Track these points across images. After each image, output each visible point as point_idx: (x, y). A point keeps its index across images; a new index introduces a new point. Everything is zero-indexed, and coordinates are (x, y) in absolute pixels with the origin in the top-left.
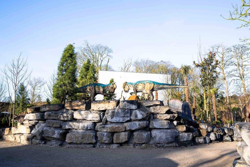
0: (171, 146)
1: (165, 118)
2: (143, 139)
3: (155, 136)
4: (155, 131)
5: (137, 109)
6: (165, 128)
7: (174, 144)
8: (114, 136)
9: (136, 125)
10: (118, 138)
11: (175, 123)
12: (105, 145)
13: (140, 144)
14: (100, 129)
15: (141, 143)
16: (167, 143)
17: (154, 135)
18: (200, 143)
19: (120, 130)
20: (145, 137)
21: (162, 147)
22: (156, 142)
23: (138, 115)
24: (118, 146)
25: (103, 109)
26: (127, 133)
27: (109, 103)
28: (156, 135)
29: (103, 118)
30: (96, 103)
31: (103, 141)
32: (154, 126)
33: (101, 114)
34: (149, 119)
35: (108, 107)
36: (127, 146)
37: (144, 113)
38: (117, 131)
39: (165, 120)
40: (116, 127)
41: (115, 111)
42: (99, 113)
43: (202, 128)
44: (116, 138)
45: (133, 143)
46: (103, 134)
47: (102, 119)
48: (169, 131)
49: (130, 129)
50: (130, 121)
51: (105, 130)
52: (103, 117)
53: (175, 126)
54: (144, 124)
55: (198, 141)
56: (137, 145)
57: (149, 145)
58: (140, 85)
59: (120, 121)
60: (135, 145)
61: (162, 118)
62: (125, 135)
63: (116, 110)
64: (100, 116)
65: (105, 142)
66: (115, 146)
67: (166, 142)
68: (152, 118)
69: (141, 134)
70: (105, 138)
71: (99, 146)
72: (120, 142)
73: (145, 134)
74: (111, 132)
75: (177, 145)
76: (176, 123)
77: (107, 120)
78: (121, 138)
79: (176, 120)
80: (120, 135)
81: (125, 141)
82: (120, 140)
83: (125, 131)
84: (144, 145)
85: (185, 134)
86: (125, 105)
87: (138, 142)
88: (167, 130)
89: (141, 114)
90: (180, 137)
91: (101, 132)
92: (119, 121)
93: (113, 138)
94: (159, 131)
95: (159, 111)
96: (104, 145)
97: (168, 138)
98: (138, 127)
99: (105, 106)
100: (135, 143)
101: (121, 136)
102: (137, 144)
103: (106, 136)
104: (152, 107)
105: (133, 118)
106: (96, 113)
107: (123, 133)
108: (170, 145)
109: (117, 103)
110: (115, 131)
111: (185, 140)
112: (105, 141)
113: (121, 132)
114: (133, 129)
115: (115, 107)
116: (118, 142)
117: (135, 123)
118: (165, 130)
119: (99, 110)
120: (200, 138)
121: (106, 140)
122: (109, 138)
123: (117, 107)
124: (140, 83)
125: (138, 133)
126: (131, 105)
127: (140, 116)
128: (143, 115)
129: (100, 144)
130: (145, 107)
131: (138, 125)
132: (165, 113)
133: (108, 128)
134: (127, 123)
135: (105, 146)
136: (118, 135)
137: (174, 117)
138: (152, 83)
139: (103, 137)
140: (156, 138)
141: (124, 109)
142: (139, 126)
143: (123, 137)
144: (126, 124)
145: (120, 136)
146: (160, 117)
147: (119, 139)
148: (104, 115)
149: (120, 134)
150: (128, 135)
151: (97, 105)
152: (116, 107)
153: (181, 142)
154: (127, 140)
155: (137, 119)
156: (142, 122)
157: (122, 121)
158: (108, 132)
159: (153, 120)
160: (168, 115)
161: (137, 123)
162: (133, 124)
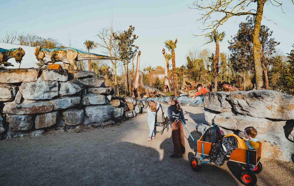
0: (108, 125)
1: (101, 93)
2: (77, 120)
3: (90, 115)
4: (90, 108)
5: (68, 81)
6: (102, 104)
7: (111, 122)
8: (36, 120)
9: (68, 102)
10: (42, 122)
11: (109, 97)
12: (22, 133)
13: (73, 126)
14: (13, 111)
15: (75, 125)
16: (104, 122)
17: (89, 113)
18: (129, 117)
19: (45, 110)
20: (80, 116)
21: (100, 126)
22: (92, 122)
23: (70, 89)
24: (42, 132)
25: (17, 81)
26: (55, 114)
27: (26, 72)
28: (91, 113)
29: (17, 95)
30: (4, 72)
31: (19, 129)
32: (90, 103)
33: (12, 88)
34: (82, 94)
35: (25, 78)
36: (55, 131)
37: (78, 86)
38: (41, 112)
39: (100, 94)
40: (40, 107)
41: (36, 84)
42: (9, 87)
43: (128, 102)
44: (40, 121)
45: (64, 125)
46: (19, 118)
47: (14, 96)
48: (105, 107)
49: (59, 108)
50: (58, 97)
51: (22, 112)
52: (16, 92)
53: (109, 101)
54: (77, 100)
55: (128, 116)
56: (69, 129)
57: (84, 125)
58: (61, 53)
59: (45, 98)
60: (66, 128)
61: (97, 92)
62: (53, 116)
63: (38, 82)
64: (12, 92)
65: (23, 129)
66: (38, 133)
67: (103, 120)
68: (86, 92)
69: (75, 113)
70: (22, 123)
71: (12, 136)
72: (46, 126)
73: (79, 113)
74: (32, 114)
75: (113, 122)
76: (111, 97)
77: (23, 97)
78: (46, 121)
79: (110, 94)
80: (45, 117)
81: (52, 125)
82: (46, 124)
83: (53, 111)
84: (79, 126)
85: (119, 109)
86: (52, 76)
87: (71, 124)
88: (104, 107)
89: (75, 88)
90: (115, 113)
91: (15, 116)
92: (42, 98)
93: (34, 122)
94: (95, 108)
95: (94, 84)
96: (20, 134)
97: (105, 116)
98: (70, 105)
99: (19, 77)
100: (66, 125)
101: (47, 118)
102: (69, 127)
103: (24, 120)
104: (86, 78)
105: (63, 92)
106: (4, 88)
107: (50, 115)
108: (107, 123)
109: (39, 72)
110: (38, 112)
111: (119, 116)
112: (22, 127)
113: (47, 113)
114: (64, 107)
115: (36, 78)
116: (42, 127)
117: (65, 100)
118: (101, 107)
119: (9, 83)
120: (129, 113)
121: (24, 127)
122: (29, 122)
123: (40, 78)
124: (60, 50)
125: (69, 112)
126: (60, 75)
127: (72, 91)
128: (76, 89)
129: (12, 133)
130: (77, 79)
131: (70, 102)
132: (100, 86)
133: (26, 108)
134: (55, 100)
135: (22, 135)
136: (42, 118)
137: (109, 90)
138: (75, 50)
139: (19, 122)
140: (91, 117)
141: (50, 82)
142: (72, 104)
143: (50, 118)
144: (53, 102)
145: (45, 119)
146: (96, 91)
147: (45, 122)
148: (17, 90)
149: (45, 115)
150: (57, 116)
151: (5, 76)
152: (38, 78)
153: (116, 118)
154: (55, 123)
155: (68, 94)
156: (75, 98)
157: (47, 98)
158: (27, 115)
159: (86, 95)
160: (104, 88)
161: (69, 99)
162: (64, 101)
